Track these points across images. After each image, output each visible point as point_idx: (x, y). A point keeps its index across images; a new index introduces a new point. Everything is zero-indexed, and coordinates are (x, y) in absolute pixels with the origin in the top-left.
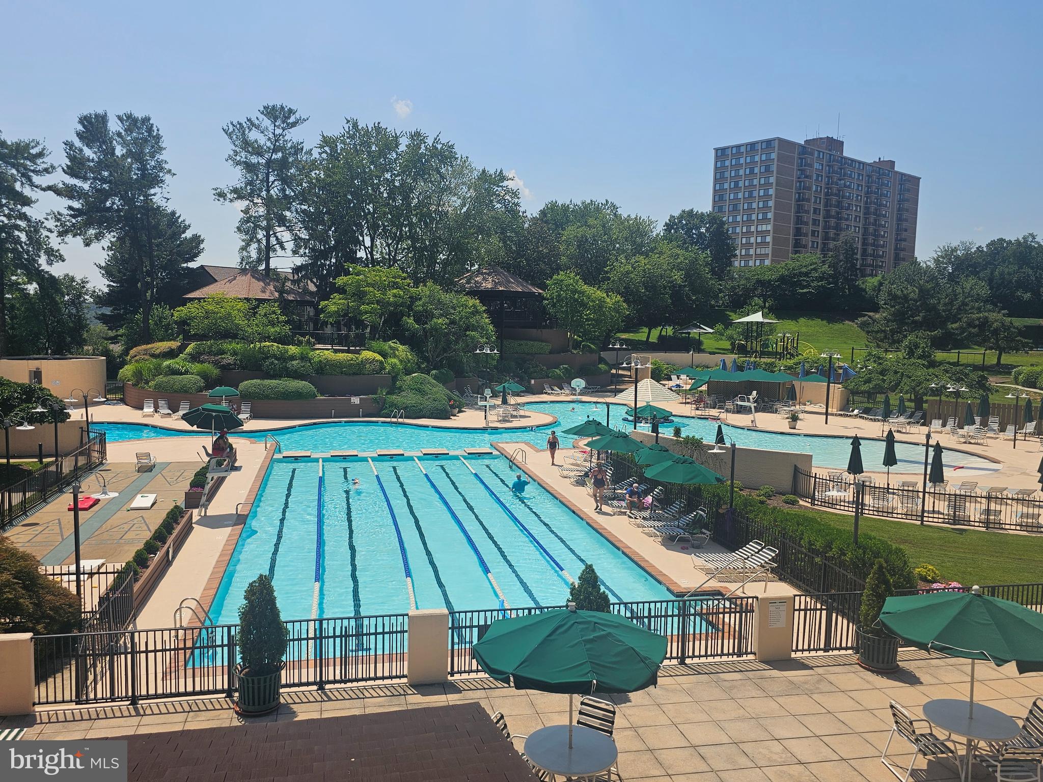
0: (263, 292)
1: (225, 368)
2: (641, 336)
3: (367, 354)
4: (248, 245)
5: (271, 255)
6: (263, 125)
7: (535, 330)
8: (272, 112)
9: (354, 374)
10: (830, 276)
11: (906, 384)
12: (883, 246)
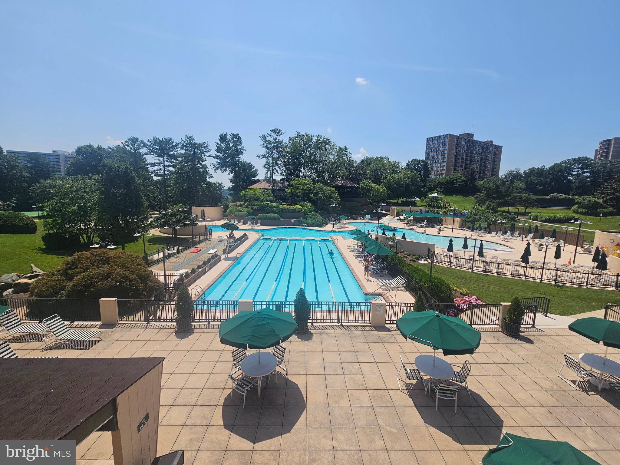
0: (269, 187)
1: (255, 210)
2: (396, 201)
3: (297, 206)
4: (268, 172)
5: (274, 175)
6: (272, 135)
7: (356, 199)
8: (274, 131)
9: (292, 212)
10: (465, 181)
11: (483, 219)
12: (487, 171)
